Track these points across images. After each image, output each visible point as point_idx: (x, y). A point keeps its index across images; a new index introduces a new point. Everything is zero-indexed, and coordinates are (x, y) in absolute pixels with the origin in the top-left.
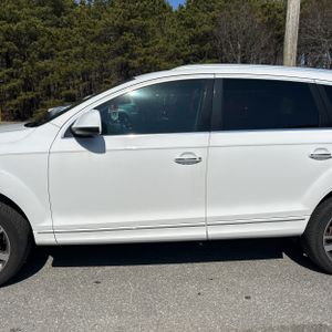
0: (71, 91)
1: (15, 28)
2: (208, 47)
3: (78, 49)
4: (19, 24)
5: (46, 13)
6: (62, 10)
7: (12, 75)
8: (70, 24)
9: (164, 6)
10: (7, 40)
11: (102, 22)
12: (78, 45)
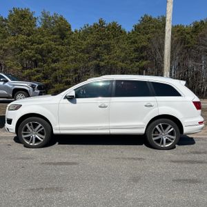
0: (68, 79)
1: (40, 47)
2: (144, 54)
3: (72, 57)
4: (42, 45)
5: (56, 38)
6: (65, 36)
7: (38, 71)
8: (69, 44)
9: (121, 32)
10: (36, 53)
11: (86, 42)
12: (72, 54)
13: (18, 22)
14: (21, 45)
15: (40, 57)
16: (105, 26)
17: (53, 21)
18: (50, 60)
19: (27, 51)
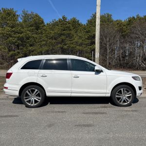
4: (23, 34)
5: (33, 29)
6: (39, 28)
10: (18, 40)
11: (54, 32)
12: (44, 40)
13: (5, 18)
14: (7, 34)
15: (21, 43)
16: (67, 20)
17: (30, 17)
18: (28, 45)
19: (11, 38)
